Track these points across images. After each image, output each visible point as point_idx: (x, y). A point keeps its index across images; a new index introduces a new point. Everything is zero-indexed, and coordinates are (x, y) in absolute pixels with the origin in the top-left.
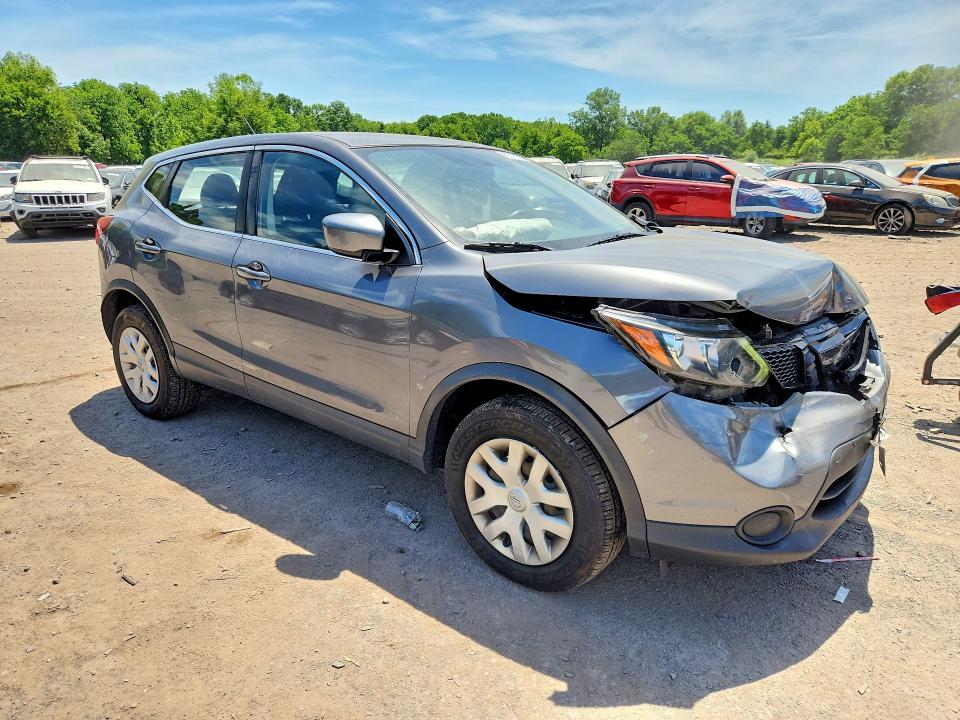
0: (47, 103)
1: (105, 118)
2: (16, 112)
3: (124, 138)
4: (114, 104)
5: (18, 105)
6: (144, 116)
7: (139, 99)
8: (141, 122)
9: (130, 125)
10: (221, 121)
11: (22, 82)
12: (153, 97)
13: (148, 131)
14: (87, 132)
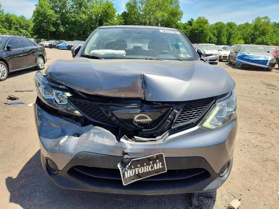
0: (204, 29)
1: (220, 32)
2: (196, 31)
3: (223, 38)
4: (223, 28)
5: (197, 30)
6: (231, 32)
7: (231, 27)
8: (229, 33)
9: (225, 34)
10: (253, 32)
11: (200, 24)
12: (235, 25)
13: (231, 36)
14: (212, 36)
